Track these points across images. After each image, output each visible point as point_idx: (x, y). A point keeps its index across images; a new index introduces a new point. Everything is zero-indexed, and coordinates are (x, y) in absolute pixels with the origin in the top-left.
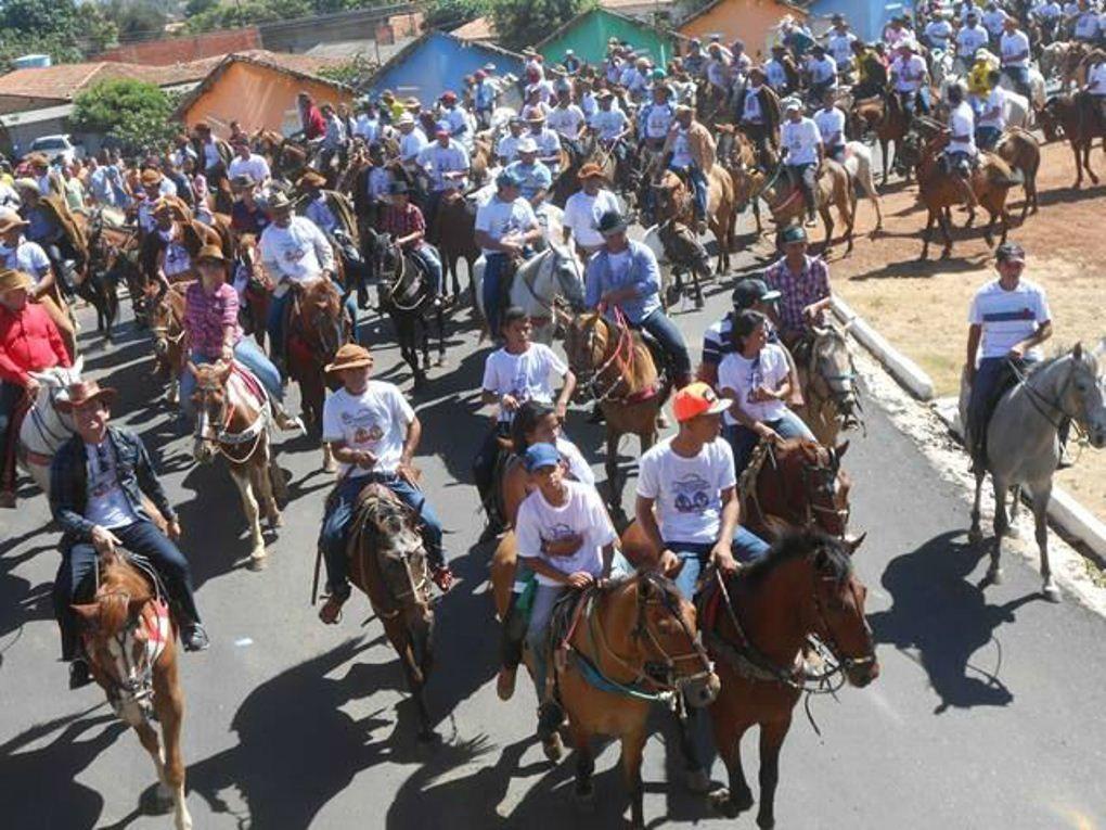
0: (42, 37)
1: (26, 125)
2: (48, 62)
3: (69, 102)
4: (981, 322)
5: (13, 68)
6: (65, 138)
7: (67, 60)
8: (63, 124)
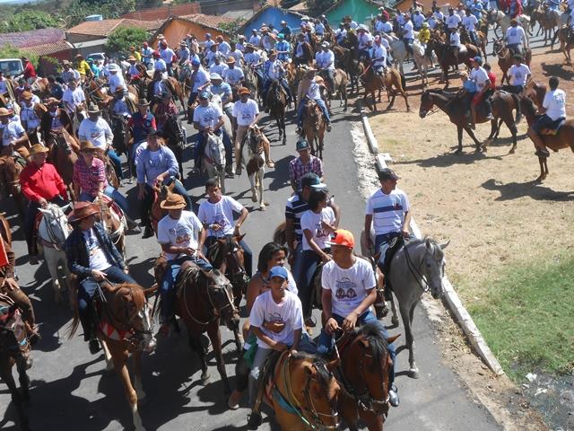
0: (100, 7)
1: (85, 48)
2: (101, 19)
3: (105, 37)
4: (372, 213)
5: (85, 20)
6: (102, 54)
7: (110, 18)
8: (102, 48)
